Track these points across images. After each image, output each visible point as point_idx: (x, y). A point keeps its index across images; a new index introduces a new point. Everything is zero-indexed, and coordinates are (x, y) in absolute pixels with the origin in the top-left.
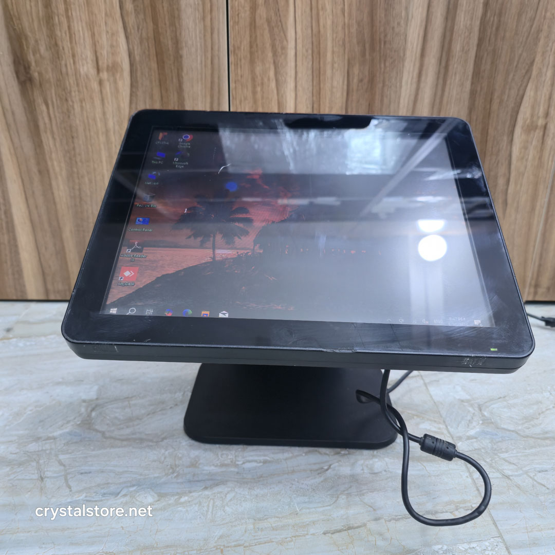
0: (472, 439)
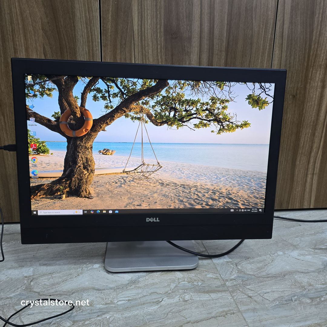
0: (233, 280)
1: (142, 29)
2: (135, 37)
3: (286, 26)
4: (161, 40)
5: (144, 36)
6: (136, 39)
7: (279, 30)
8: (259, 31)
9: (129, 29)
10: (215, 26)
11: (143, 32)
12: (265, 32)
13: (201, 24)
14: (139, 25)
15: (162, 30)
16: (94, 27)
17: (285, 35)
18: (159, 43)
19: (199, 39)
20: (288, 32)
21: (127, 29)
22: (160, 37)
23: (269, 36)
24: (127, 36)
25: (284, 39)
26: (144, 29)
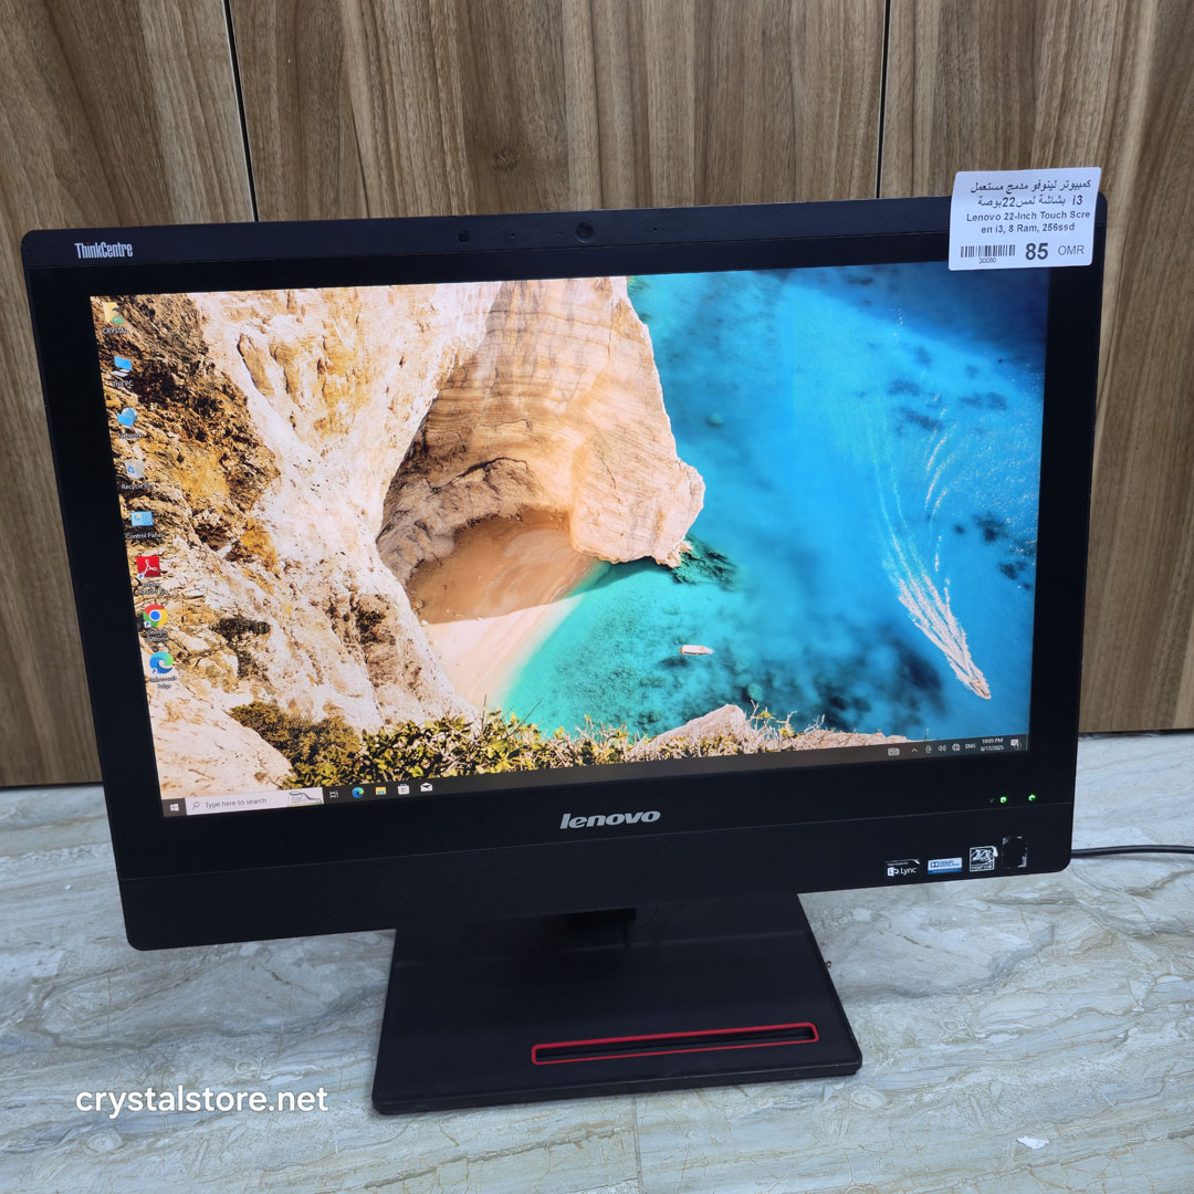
1: (388, 145)
2: (366, 176)
3: (926, 87)
4: (461, 179)
5: (400, 168)
6: (372, 180)
7: (898, 106)
8: (819, 115)
9: (342, 149)
10: (652, 112)
11: (394, 154)
12: (845, 117)
13: (599, 111)
14: (376, 132)
15: (461, 140)
16: (225, 151)
17: (923, 122)
18: (454, 189)
19: (597, 163)
20: (935, 108)
21: (337, 149)
22: (453, 167)
23: (861, 132)
24: (341, 173)
25: (918, 138)
26: (398, 144)
